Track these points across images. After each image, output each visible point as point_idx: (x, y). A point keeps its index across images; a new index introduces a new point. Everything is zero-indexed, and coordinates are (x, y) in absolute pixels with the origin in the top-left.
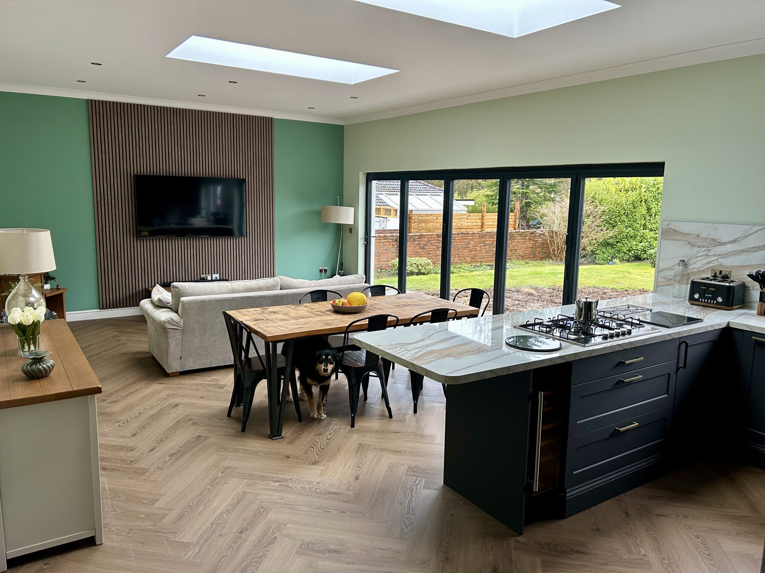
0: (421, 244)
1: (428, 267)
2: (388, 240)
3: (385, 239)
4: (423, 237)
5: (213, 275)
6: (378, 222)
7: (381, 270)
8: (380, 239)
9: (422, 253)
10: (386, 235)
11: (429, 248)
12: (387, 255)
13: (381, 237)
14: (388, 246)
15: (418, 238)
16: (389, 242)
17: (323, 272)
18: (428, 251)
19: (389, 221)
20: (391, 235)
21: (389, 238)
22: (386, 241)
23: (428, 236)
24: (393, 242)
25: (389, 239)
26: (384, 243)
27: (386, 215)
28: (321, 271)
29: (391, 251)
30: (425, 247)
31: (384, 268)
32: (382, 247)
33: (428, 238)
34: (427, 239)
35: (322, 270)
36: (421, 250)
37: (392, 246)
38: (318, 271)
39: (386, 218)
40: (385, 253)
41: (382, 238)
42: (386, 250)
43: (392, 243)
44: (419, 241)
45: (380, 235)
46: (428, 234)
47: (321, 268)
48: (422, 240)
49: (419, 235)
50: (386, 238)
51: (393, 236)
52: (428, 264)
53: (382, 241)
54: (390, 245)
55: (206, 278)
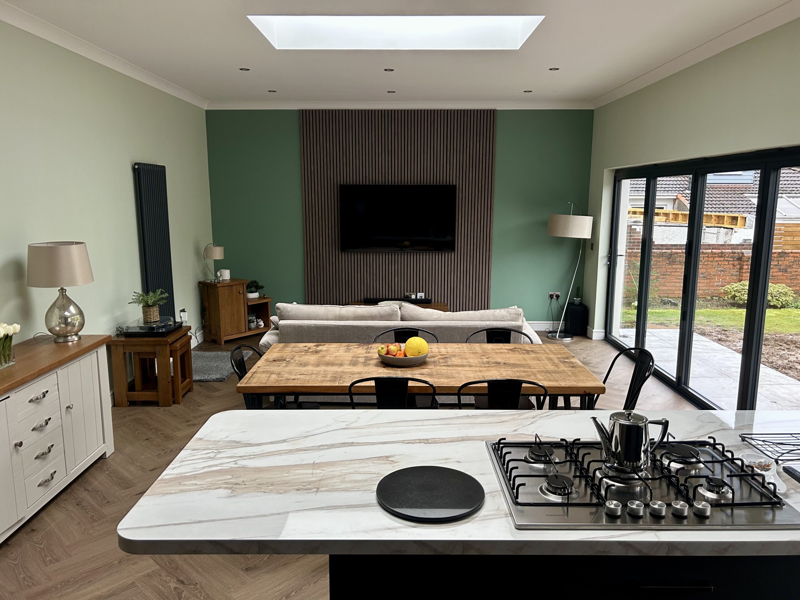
0: (780, 265)
1: (783, 298)
2: (726, 259)
3: (721, 257)
4: (785, 255)
5: (418, 293)
6: (715, 234)
7: (712, 297)
8: (713, 257)
9: (782, 277)
10: (723, 251)
11: (796, 271)
12: (723, 278)
13: (715, 254)
14: (725, 266)
15: (778, 257)
16: (727, 261)
17: (554, 297)
18: (792, 276)
19: (735, 232)
20: (730, 251)
21: (727, 255)
22: (722, 259)
23: (795, 255)
24: (734, 260)
25: (727, 257)
26: (720, 263)
27: (731, 225)
28: (551, 296)
29: (730, 273)
30: (789, 270)
31: (716, 295)
32: (715, 266)
33: (795, 257)
34: (793, 258)
35: (553, 295)
36: (781, 274)
37: (732, 266)
38: (548, 296)
39: (732, 229)
40: (720, 275)
41: (717, 255)
42: (721, 271)
43: (732, 262)
44: (778, 261)
45: (713, 251)
46: (794, 251)
47: (551, 293)
48: (783, 259)
49: (779, 253)
50: (723, 255)
51: (735, 253)
52: (786, 294)
53: (715, 259)
54: (729, 264)
55: (409, 296)
